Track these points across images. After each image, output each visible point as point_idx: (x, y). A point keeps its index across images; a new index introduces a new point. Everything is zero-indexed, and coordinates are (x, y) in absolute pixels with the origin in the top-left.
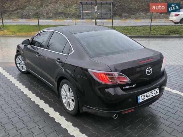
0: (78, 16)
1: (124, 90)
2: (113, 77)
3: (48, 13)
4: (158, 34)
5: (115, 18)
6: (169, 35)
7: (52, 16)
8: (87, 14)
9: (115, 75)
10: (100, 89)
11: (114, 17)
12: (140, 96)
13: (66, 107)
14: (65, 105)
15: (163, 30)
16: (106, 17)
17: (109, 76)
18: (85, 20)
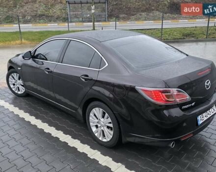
0: (64, 18)
1: (183, 110)
2: (171, 95)
3: (24, 16)
4: (171, 38)
5: (112, 20)
6: (184, 39)
7: (30, 19)
8: (76, 16)
9: (173, 92)
10: (153, 111)
11: (110, 19)
12: (199, 116)
13: (98, 137)
14: (96, 135)
15: (175, 33)
16: (99, 19)
17: (166, 94)
18: (74, 24)
